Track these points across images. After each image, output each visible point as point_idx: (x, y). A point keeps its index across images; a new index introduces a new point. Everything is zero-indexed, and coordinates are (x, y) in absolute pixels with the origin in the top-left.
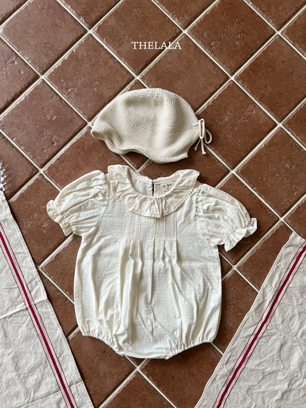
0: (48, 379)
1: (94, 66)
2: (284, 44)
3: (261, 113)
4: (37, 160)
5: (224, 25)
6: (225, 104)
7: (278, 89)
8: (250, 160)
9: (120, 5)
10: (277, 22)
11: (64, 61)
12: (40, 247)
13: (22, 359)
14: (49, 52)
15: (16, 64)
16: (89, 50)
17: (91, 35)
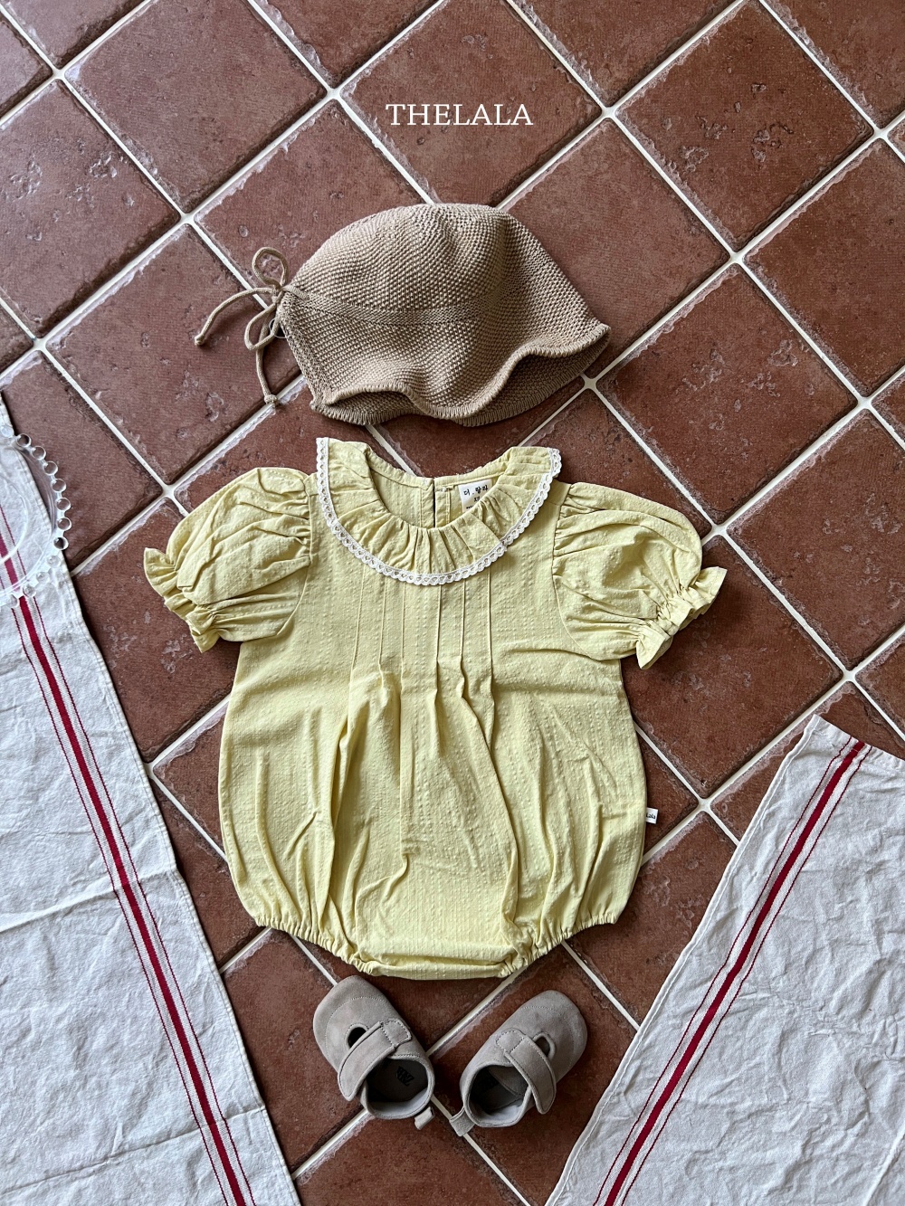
0: (166, 1095)
1: (341, 196)
2: (896, 169)
3: (815, 365)
4: (159, 460)
5: (726, 103)
6: (711, 333)
7: (868, 298)
8: (771, 500)
9: (428, 23)
10: (880, 103)
11: (254, 174)
12: (155, 709)
13: (95, 1034)
14: (211, 146)
15: (114, 175)
16: (328, 150)
17: (336, 104)
